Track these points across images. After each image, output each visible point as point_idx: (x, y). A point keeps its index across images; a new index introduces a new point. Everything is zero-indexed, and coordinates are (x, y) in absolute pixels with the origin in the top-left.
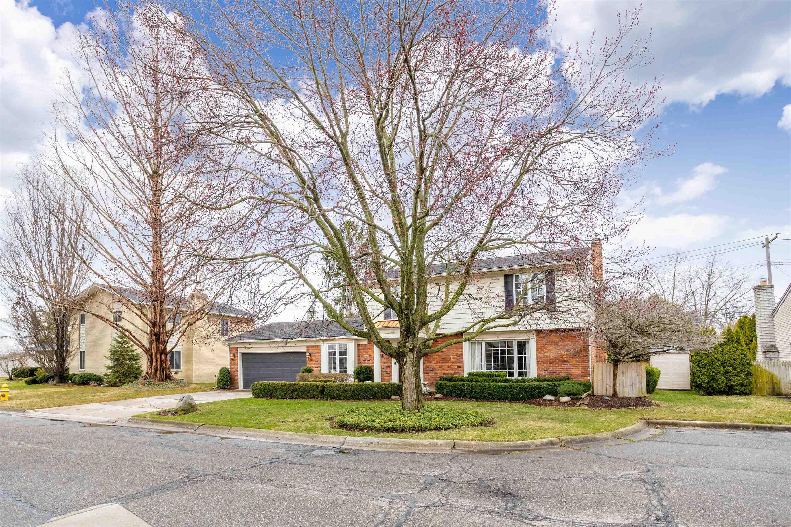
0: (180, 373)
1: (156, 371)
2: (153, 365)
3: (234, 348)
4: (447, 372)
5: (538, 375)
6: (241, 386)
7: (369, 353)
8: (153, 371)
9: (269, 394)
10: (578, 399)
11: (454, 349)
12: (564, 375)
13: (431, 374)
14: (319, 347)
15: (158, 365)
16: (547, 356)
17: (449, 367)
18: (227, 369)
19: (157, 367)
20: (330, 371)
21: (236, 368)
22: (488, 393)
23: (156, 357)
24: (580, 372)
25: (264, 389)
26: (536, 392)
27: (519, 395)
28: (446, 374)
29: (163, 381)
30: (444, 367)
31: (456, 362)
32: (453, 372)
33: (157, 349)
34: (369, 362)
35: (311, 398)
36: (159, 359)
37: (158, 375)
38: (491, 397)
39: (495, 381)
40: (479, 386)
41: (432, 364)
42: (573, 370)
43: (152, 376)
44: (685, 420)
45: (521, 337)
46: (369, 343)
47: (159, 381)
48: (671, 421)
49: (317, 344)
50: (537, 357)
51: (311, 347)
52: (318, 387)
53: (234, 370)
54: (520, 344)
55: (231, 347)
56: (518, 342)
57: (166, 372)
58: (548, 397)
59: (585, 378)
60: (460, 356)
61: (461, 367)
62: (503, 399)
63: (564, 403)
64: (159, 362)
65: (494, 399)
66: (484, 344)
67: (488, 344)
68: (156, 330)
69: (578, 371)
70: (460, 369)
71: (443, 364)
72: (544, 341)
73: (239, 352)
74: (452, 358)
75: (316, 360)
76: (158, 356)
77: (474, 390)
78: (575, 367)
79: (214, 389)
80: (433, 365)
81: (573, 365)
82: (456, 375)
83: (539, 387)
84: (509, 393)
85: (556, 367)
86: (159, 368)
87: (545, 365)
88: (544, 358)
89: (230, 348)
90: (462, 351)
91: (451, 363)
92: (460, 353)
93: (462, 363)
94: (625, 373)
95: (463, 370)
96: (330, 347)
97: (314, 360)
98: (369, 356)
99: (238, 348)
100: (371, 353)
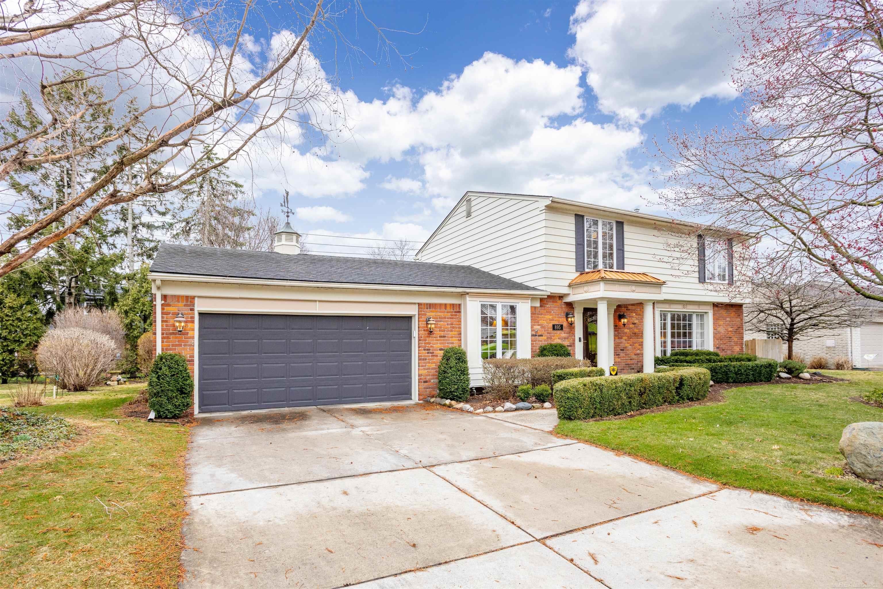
3: (178, 298)
7: (541, 322)
12: (729, 352)
13: (622, 355)
16: (719, 332)
21: (186, 354)
24: (738, 349)
34: (541, 338)
42: (734, 347)
46: (541, 306)
50: (713, 333)
51: (430, 306)
54: (697, 318)
55: (166, 292)
58: (785, 375)
66: (669, 316)
67: (673, 316)
73: (197, 309)
75: (442, 334)
78: (736, 344)
81: (734, 342)
87: (717, 342)
88: (716, 334)
96: (483, 308)
97: (437, 333)
98: (542, 327)
99: (193, 298)
100: (545, 323)
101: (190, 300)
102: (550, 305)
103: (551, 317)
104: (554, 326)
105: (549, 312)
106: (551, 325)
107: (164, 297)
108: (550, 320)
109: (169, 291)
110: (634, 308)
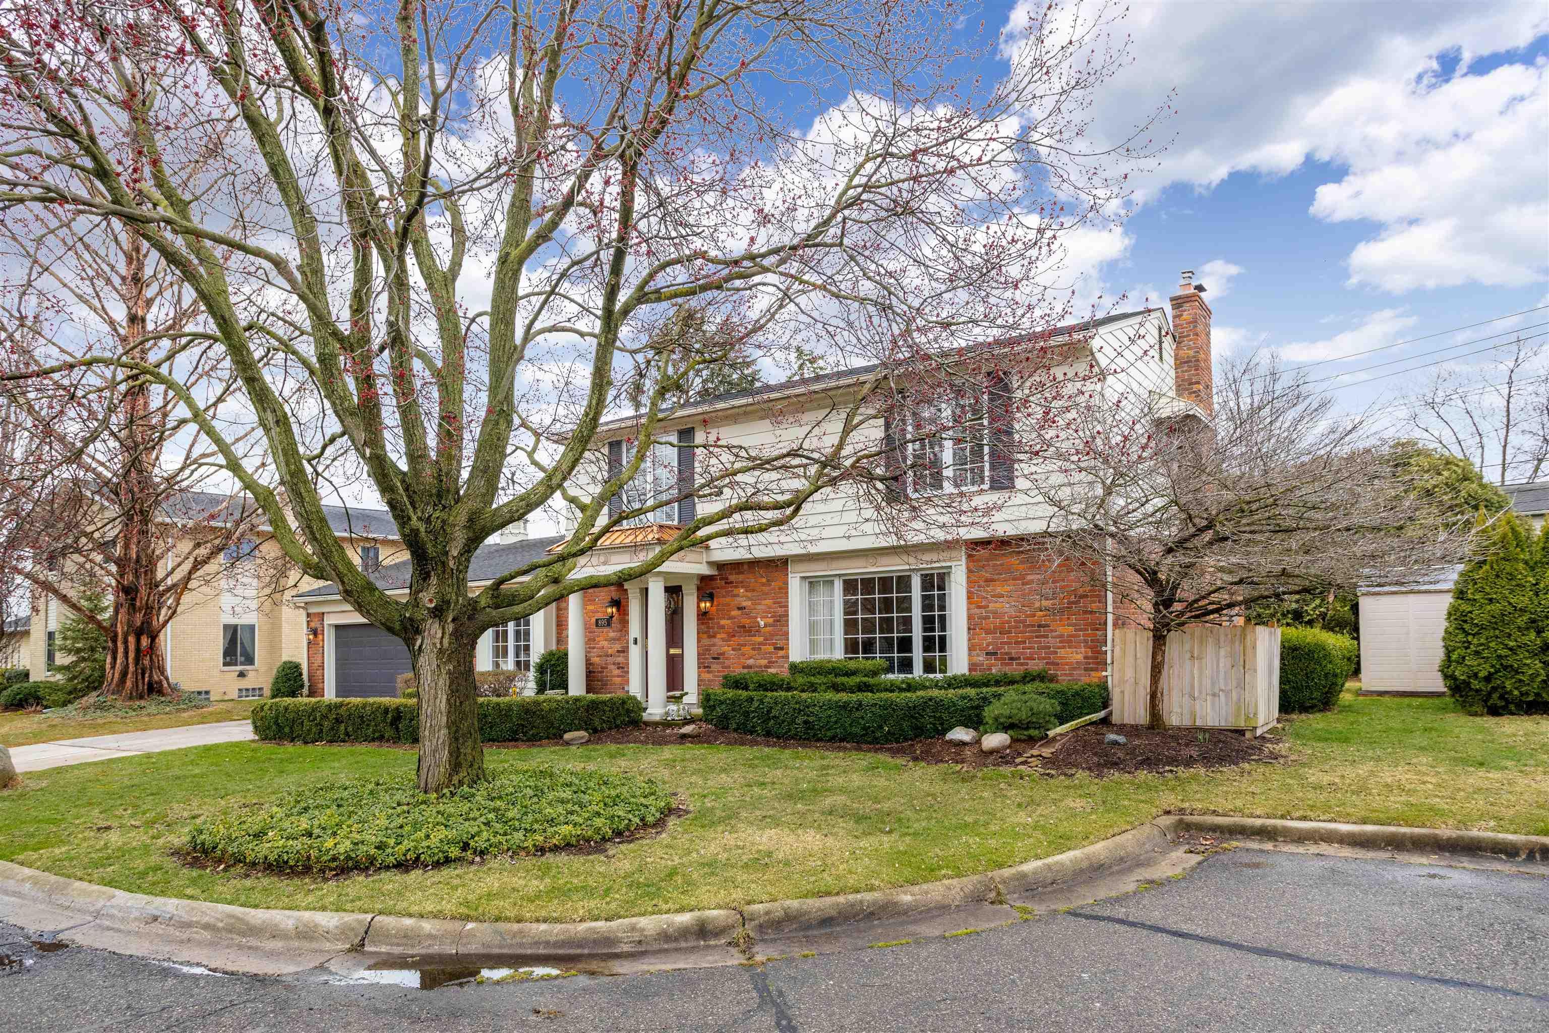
0: (251, 675)
1: (124, 674)
2: (118, 661)
3: (314, 613)
4: (751, 662)
8: (117, 675)
10: (1031, 741)
11: (768, 602)
12: (1036, 666)
13: (715, 667)
15: (131, 660)
16: (995, 613)
17: (757, 648)
18: (297, 667)
19: (126, 667)
20: (497, 665)
21: (319, 661)
22: (806, 722)
23: (126, 642)
24: (1080, 657)
25: (277, 717)
26: (927, 721)
27: (881, 727)
28: (750, 667)
29: (141, 697)
30: (744, 649)
31: (772, 635)
32: (764, 662)
33: (130, 624)
35: (373, 740)
36: (132, 647)
37: (129, 684)
38: (811, 733)
39: (836, 688)
40: (786, 702)
41: (717, 640)
42: (1061, 652)
43: (113, 686)
44: (1304, 818)
45: (932, 563)
47: (131, 698)
48: (1258, 822)
50: (970, 617)
52: (386, 711)
53: (315, 666)
54: (928, 582)
55: (310, 611)
56: (923, 576)
57: (151, 676)
58: (960, 734)
59: (1093, 674)
60: (781, 620)
62: (842, 740)
63: (992, 752)
64: (132, 655)
65: (819, 740)
66: (838, 586)
67: (850, 586)
68: (129, 578)
69: (1077, 655)
70: (781, 653)
71: (742, 640)
72: (986, 572)
73: (326, 622)
74: (762, 623)
76: (131, 639)
77: (774, 713)
78: (1067, 642)
80: (721, 645)
81: (1061, 636)
82: (772, 671)
83: (938, 704)
84: (854, 722)
85: (1017, 643)
86: (131, 668)
87: (989, 638)
88: (987, 618)
89: (308, 615)
90: (787, 606)
91: (761, 639)
92: (780, 611)
93: (787, 636)
94: (1200, 658)
95: (788, 657)
99: (323, 613)
101: (321, 616)
103: (593, 608)
104: (597, 621)
105: (592, 600)
106: (594, 620)
108: (593, 612)
110: (741, 577)
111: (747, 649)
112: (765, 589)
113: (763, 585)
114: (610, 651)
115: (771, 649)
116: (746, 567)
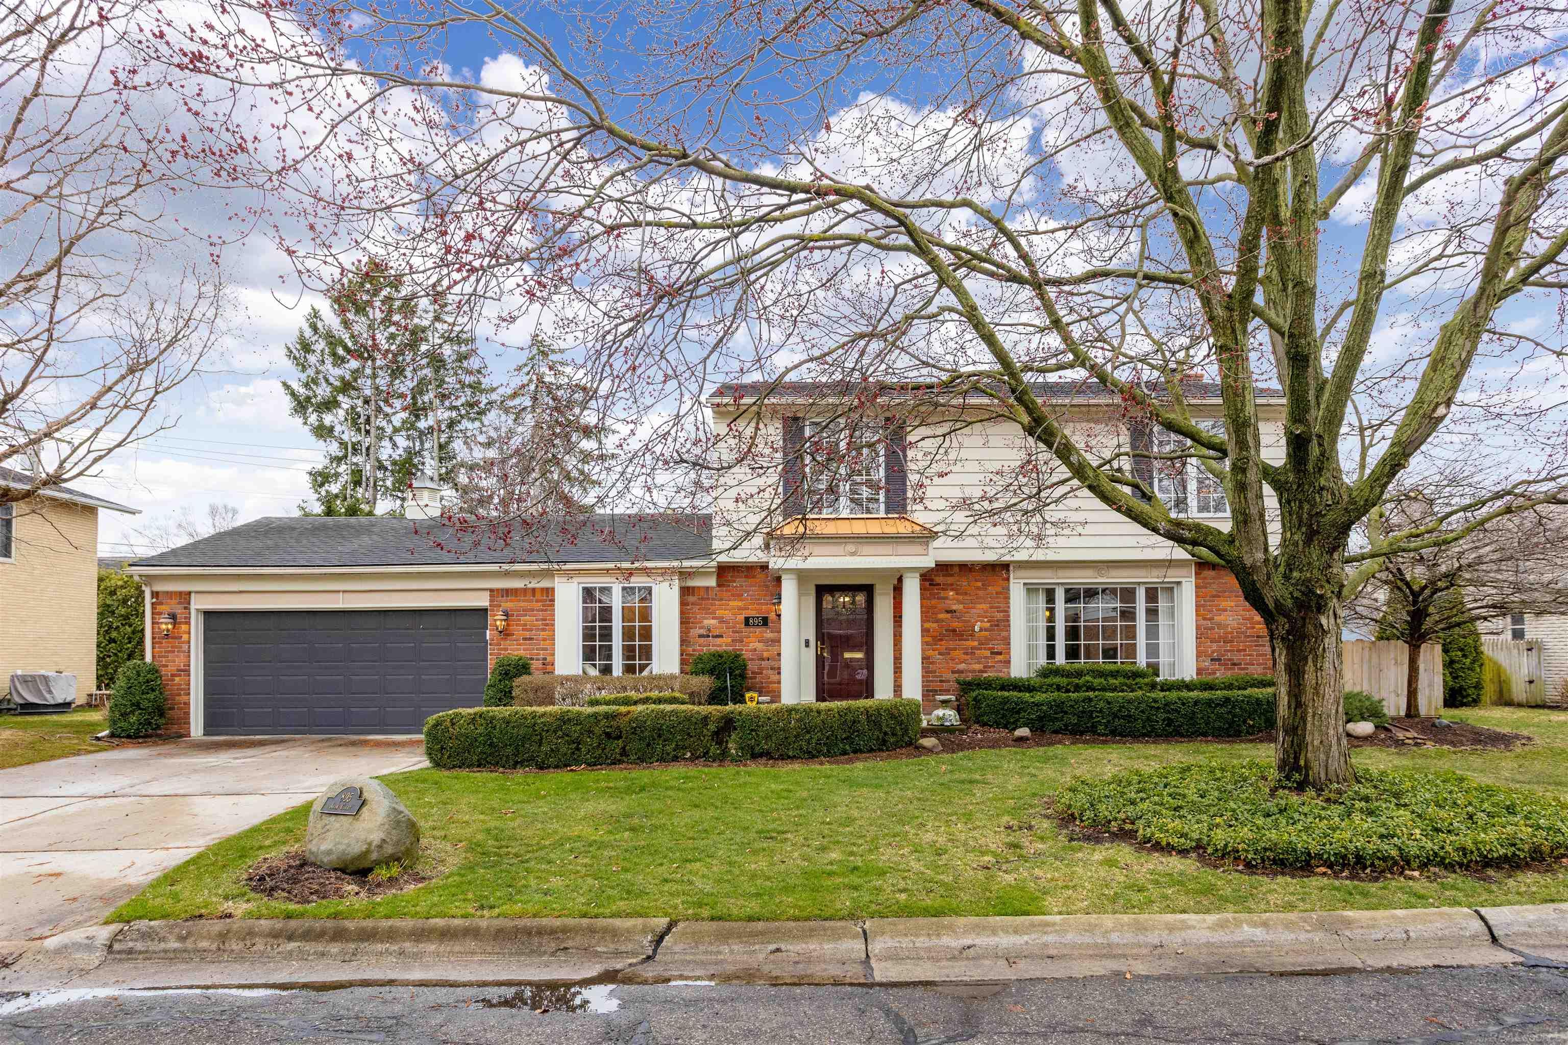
4: (962, 666)
5: (1199, 671)
6: (197, 728)
7: (719, 613)
9: (509, 750)
11: (984, 606)
12: (1256, 671)
14: (549, 592)
16: (1219, 625)
17: (970, 652)
21: (180, 662)
28: (960, 672)
30: (954, 654)
31: (988, 640)
32: (980, 667)
34: (718, 641)
45: (1153, 577)
46: (719, 585)
49: (545, 584)
50: (1197, 628)
51: (507, 592)
53: (172, 668)
54: (1152, 595)
55: (158, 588)
56: (1147, 590)
60: (1002, 624)
61: (1002, 653)
66: (1060, 594)
67: (1072, 594)
70: (999, 657)
71: (952, 644)
72: (1214, 588)
73: (193, 607)
74: (977, 628)
75: (527, 634)
79: (100, 744)
82: (989, 674)
85: (1239, 651)
87: (1215, 646)
88: (1214, 629)
90: (1006, 612)
91: (976, 643)
92: (1000, 616)
93: (1007, 641)
95: (1009, 662)
96: (588, 593)
97: (518, 632)
98: (721, 622)
99: (190, 593)
100: (727, 614)
101: (185, 598)
102: (739, 582)
103: (740, 604)
104: (747, 620)
105: (739, 596)
106: (741, 618)
107: (155, 594)
108: (740, 609)
109: (160, 587)
110: (950, 580)
111: (957, 654)
112: (981, 593)
113: (978, 588)
114: (765, 655)
115: (988, 653)
116: (956, 569)
